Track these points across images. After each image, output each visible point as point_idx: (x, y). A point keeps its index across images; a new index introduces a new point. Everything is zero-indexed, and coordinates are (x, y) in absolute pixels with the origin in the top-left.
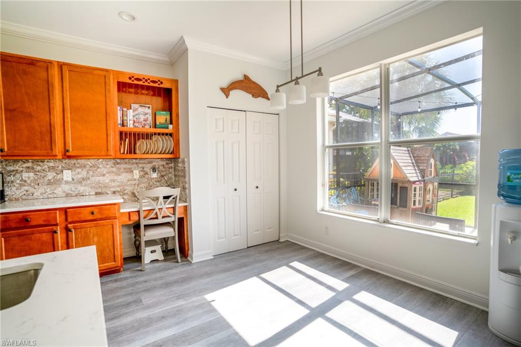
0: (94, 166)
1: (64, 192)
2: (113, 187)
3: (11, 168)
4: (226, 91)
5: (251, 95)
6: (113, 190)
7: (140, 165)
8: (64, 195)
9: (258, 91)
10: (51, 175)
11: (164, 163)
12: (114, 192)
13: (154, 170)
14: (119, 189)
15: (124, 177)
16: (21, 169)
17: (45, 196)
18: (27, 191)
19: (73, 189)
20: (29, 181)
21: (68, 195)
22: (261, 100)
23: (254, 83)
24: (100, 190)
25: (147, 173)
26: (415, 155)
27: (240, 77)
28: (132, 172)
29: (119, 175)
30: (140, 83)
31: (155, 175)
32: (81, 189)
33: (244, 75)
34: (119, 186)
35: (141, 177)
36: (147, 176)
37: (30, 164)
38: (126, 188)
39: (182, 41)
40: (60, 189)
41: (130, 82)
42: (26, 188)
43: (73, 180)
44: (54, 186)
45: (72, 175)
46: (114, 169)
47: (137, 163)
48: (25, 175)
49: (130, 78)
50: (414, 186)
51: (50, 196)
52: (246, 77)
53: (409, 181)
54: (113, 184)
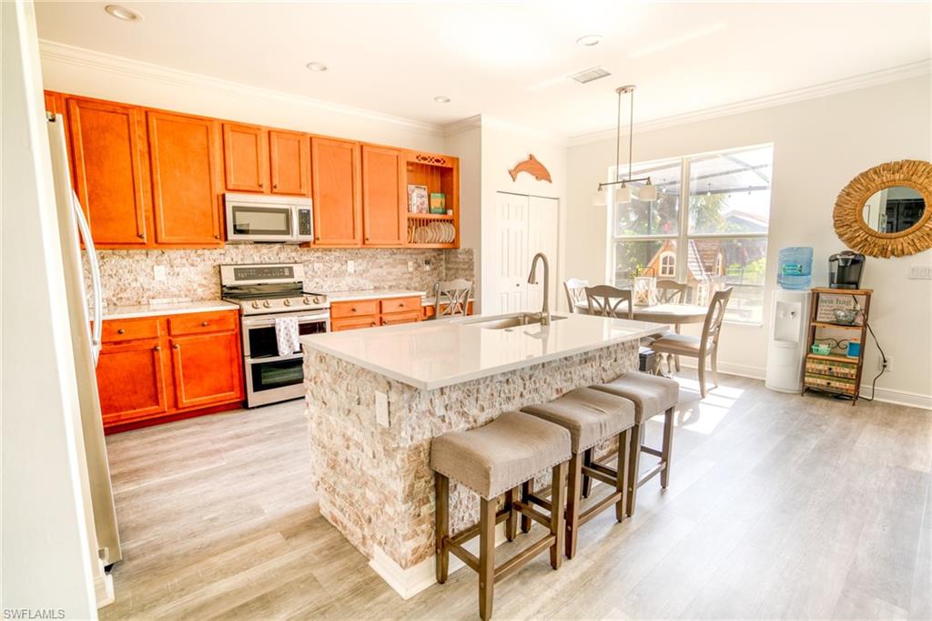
0: (374, 256)
1: (348, 285)
2: (389, 281)
3: (304, 258)
4: (513, 174)
5: (534, 178)
6: (390, 284)
7: (414, 256)
8: (347, 289)
9: (541, 173)
10: (336, 266)
11: (435, 254)
12: (390, 287)
13: (427, 262)
14: (394, 284)
15: (400, 269)
16: (313, 259)
17: (332, 289)
18: (317, 283)
19: (355, 283)
20: (319, 272)
21: (351, 290)
22: (544, 182)
23: (539, 164)
24: (377, 284)
25: (420, 266)
26: (700, 249)
27: (526, 158)
28: (406, 263)
29: (395, 267)
30: (426, 162)
31: (428, 268)
32: (362, 282)
33: (531, 155)
34: (395, 280)
35: (416, 269)
36: (419, 269)
37: (319, 254)
38: (401, 282)
39: (478, 118)
40: (344, 282)
41: (417, 161)
42: (317, 280)
43: (355, 271)
44: (339, 279)
45: (355, 266)
46: (391, 260)
47: (411, 254)
48: (316, 265)
49: (417, 157)
50: (699, 285)
51: (336, 290)
52: (531, 157)
53: (695, 279)
54: (390, 278)
